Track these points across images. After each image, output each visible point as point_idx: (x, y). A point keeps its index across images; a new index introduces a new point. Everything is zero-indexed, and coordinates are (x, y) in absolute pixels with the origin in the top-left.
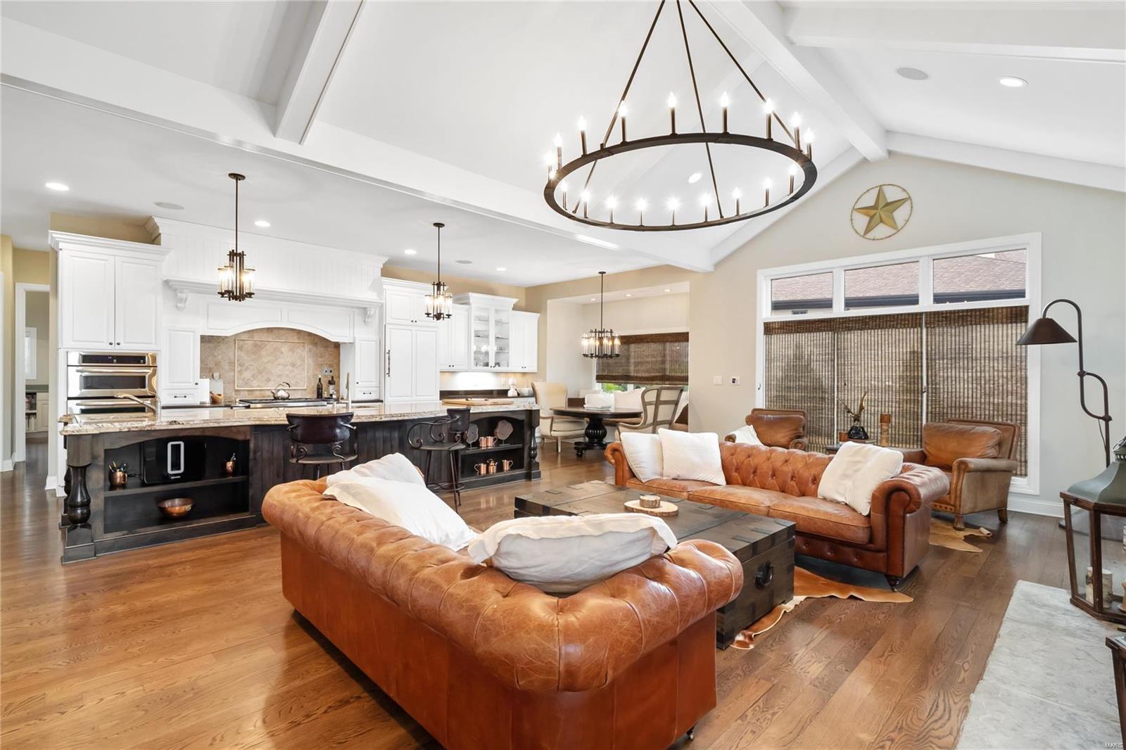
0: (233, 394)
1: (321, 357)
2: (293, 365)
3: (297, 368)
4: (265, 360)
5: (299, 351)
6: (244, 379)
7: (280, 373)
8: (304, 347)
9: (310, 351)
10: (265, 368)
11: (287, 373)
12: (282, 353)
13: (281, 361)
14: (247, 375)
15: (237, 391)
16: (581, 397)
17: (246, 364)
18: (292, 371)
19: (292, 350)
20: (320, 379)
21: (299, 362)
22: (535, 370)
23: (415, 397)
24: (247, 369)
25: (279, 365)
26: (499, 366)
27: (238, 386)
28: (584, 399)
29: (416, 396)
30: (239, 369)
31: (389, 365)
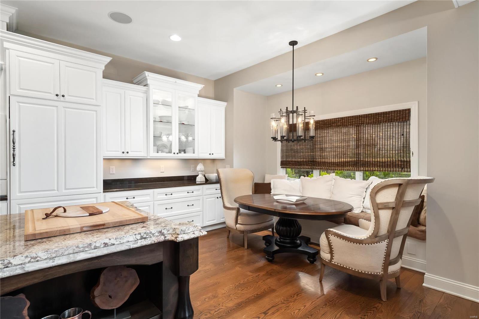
16: (266, 182)
22: (222, 156)
23: (64, 191)
26: (185, 153)
28: (270, 184)
29: (66, 189)
31: (14, 151)
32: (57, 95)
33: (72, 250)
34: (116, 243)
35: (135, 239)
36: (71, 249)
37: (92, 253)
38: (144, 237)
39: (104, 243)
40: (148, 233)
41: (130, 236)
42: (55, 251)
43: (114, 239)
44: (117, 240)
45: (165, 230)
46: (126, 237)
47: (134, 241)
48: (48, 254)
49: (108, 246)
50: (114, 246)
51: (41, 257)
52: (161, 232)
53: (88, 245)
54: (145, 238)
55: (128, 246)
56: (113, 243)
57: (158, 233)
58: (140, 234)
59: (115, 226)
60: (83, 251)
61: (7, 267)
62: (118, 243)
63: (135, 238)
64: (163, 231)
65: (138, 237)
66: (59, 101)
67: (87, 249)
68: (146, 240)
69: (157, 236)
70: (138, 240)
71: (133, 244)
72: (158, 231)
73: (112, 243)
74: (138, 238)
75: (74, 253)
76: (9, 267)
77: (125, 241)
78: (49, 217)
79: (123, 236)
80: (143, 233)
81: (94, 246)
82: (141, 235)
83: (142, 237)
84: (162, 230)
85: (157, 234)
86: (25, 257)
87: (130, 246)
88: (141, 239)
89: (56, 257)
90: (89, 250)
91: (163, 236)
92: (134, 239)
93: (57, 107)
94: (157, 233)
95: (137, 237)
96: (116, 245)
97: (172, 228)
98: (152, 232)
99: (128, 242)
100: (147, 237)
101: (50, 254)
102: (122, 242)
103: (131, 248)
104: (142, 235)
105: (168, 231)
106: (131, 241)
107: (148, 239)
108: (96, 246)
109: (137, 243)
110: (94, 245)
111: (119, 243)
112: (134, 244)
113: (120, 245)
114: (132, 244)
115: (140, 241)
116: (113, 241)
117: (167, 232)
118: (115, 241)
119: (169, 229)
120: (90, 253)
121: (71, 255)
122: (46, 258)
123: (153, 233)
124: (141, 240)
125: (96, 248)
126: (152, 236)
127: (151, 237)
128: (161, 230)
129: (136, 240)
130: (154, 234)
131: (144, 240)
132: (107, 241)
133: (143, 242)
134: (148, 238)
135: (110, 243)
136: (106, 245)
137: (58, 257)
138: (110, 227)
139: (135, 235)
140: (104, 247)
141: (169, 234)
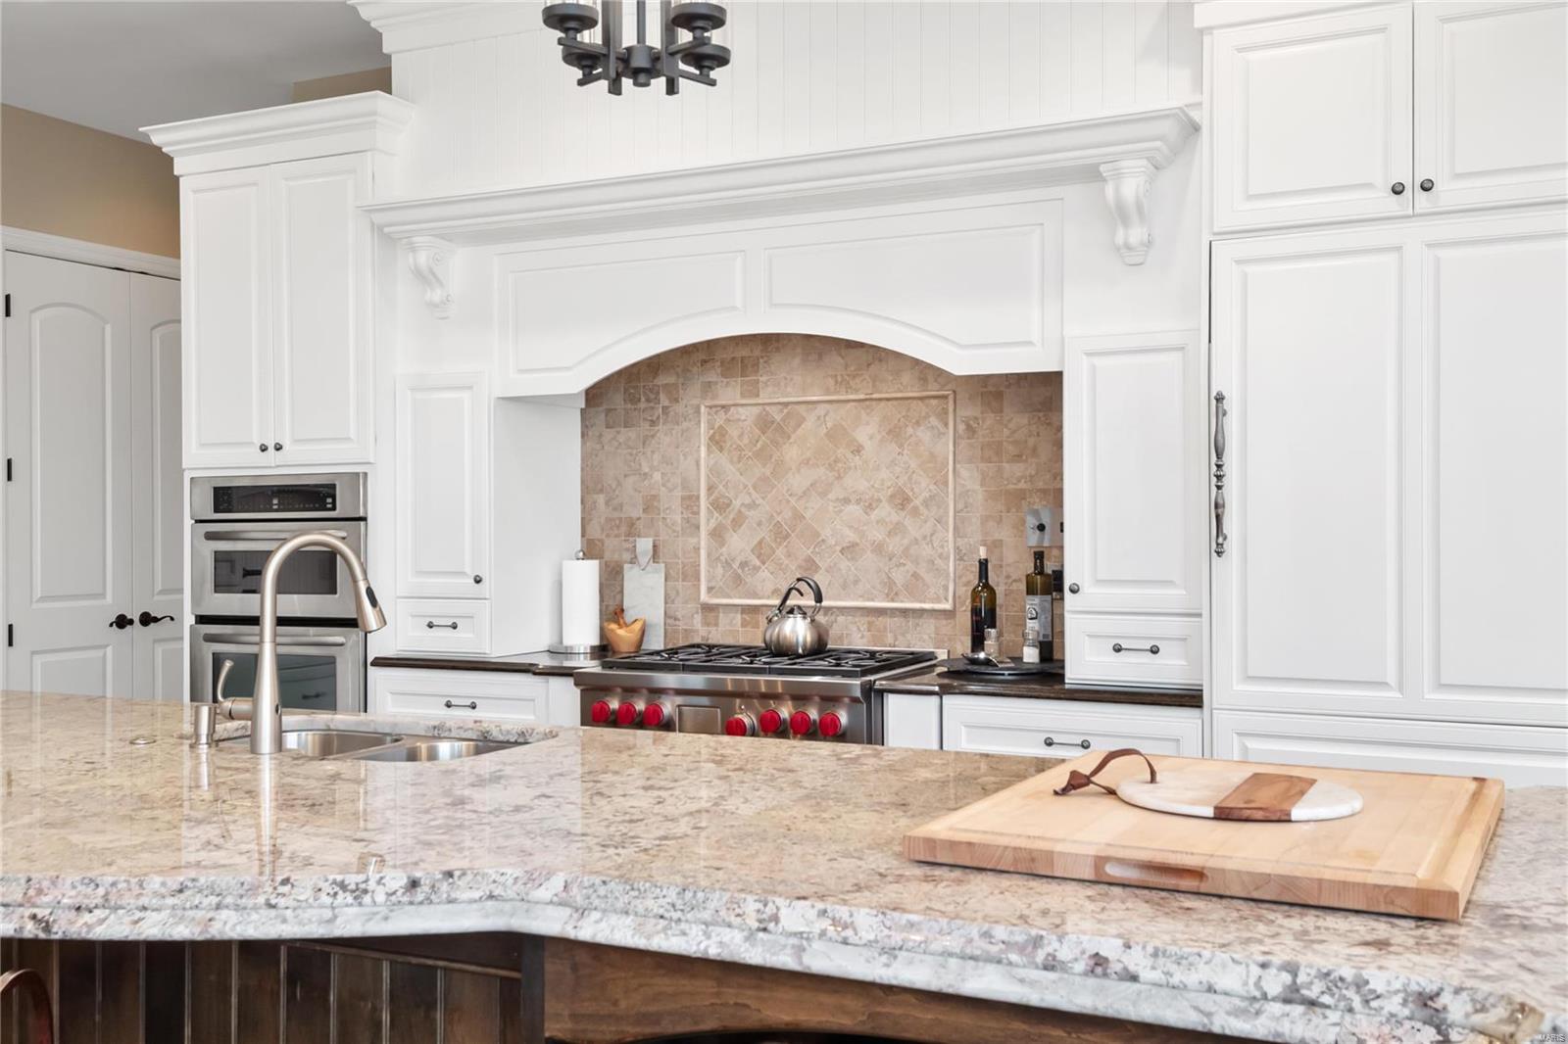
0: (698, 618)
1: (1018, 458)
2: (901, 500)
3: (915, 512)
4: (798, 481)
5: (924, 435)
6: (728, 564)
7: (851, 536)
8: (943, 416)
9: (971, 430)
10: (798, 517)
11: (877, 535)
12: (858, 450)
13: (856, 482)
14: (739, 544)
15: (708, 608)
17: (737, 503)
18: (896, 529)
19: (895, 433)
20: (983, 565)
21: (923, 487)
24: (738, 522)
25: (846, 501)
27: (710, 589)
30: (713, 523)
31: (1219, 488)
32: (1398, 190)
33: (963, 940)
34: (1146, 975)
35: (1252, 987)
36: (961, 936)
37: (1032, 984)
38: (1304, 992)
39: (1097, 954)
40: (1342, 979)
41: (1233, 960)
42: (908, 921)
43: (1150, 950)
44: (1161, 961)
45: (1464, 995)
46: (1206, 963)
47: (1243, 998)
48: (883, 928)
49: (1105, 975)
50: (1135, 986)
51: (858, 930)
52: (1431, 998)
53: (1027, 941)
54: (1312, 1003)
55: (1201, 1012)
56: (1132, 968)
57: (1405, 1003)
58: (1292, 969)
59: (1256, 895)
60: (999, 962)
61: (765, 930)
62: (1156, 976)
63: (1252, 981)
64: (1445, 999)
65: (1276, 982)
66: (1409, 217)
67: (1014, 957)
68: (1316, 1020)
69: (1392, 1015)
70: (1265, 997)
71: (1229, 1013)
72: (1414, 987)
73: (1125, 969)
74: (1266, 988)
75: (963, 957)
76: (770, 932)
77: (1192, 979)
78: (1079, 790)
79: (1196, 950)
80: (1313, 972)
81: (1049, 955)
82: (1295, 975)
83: (1298, 991)
84: (1442, 989)
85: (1393, 1005)
86: (819, 911)
87: (1209, 1015)
88: (1287, 1001)
89: (901, 948)
90: (1024, 966)
91: (1433, 1031)
92: (1246, 984)
93: (1399, 249)
94: (1399, 998)
95: (1263, 983)
96: (1144, 983)
97: (1510, 1002)
98: (1367, 982)
99: (1211, 989)
100: (1326, 999)
101: (889, 928)
102: (1175, 980)
103: (1216, 1029)
104: (1299, 981)
105: (1477, 1011)
106: (1226, 994)
107: (1328, 1012)
108: (1054, 958)
109: (1258, 1013)
110: (1050, 949)
111: (1163, 979)
112: (1236, 1013)
113: (1164, 992)
114: (1228, 1007)
115: (1277, 1008)
116: (1136, 961)
117: (1467, 1015)
118: (1150, 962)
119: (1492, 1000)
120: (1022, 981)
121: (953, 962)
122: (870, 941)
123: (1373, 991)
124: (1288, 1008)
125: (1052, 964)
126: (1357, 1003)
127: (1351, 1010)
128: (1435, 988)
129: (1258, 994)
130: (1378, 997)
131: (1305, 1014)
132: (1110, 948)
133: (1293, 1022)
134: (1328, 1007)
135: (1119, 961)
136: (1099, 963)
137: (907, 950)
138: (1228, 893)
139: (1264, 966)
140: (1085, 974)
141: (1481, 1033)
